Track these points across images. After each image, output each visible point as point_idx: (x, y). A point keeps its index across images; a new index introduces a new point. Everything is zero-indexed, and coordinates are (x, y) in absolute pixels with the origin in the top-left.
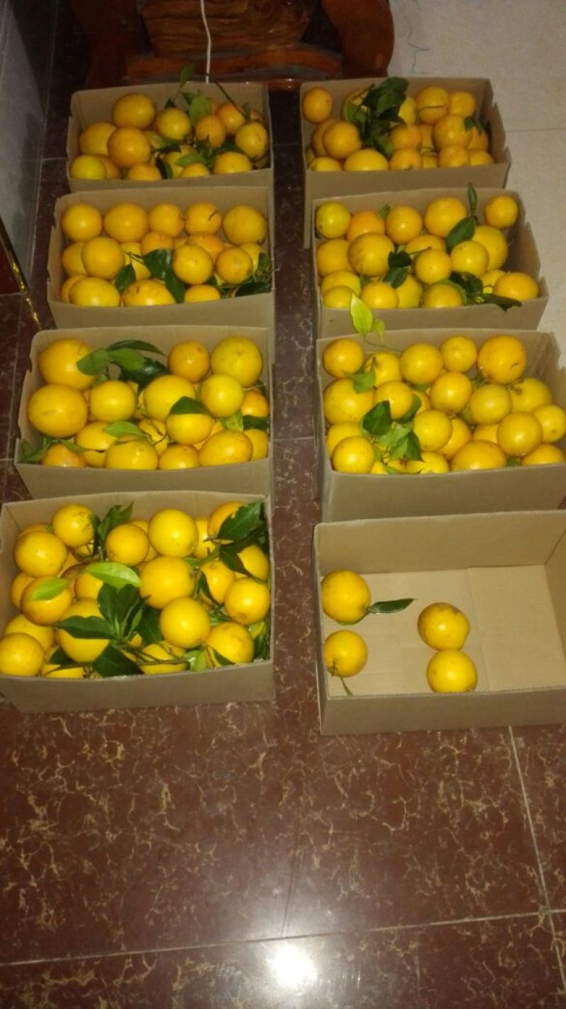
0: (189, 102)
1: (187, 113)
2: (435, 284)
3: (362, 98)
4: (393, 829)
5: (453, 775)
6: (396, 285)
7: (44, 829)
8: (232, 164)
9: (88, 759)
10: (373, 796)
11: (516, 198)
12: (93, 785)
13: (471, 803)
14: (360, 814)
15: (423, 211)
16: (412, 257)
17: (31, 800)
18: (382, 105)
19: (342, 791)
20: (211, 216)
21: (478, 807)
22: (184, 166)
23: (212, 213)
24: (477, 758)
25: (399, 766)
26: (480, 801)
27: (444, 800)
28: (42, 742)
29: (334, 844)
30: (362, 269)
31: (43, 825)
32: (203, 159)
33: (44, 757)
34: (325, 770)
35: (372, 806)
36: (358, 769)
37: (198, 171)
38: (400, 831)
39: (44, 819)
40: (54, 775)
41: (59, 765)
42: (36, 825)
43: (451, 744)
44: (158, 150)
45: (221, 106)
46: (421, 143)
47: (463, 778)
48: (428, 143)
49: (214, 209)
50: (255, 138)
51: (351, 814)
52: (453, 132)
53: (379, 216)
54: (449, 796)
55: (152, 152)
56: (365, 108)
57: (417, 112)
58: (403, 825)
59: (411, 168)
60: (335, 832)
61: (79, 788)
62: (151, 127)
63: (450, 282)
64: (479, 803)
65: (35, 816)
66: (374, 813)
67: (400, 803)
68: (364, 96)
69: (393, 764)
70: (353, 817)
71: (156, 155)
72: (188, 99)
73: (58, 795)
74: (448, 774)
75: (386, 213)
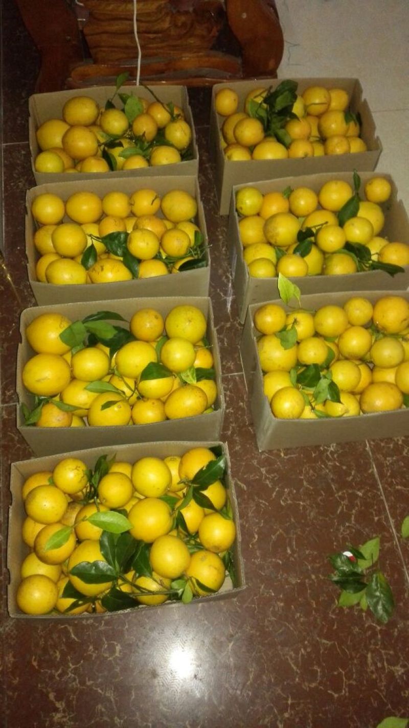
0: (124, 101)
1: (123, 110)
2: (334, 253)
3: (262, 97)
4: (336, 696)
5: (377, 647)
6: (303, 255)
7: (65, 720)
8: (166, 157)
9: (93, 658)
10: (319, 670)
11: (389, 179)
12: (100, 680)
13: (393, 668)
14: (310, 686)
15: (317, 190)
16: (314, 230)
17: (52, 696)
18: (280, 104)
19: (295, 668)
20: (153, 201)
21: (398, 671)
22: (127, 157)
23: (153, 198)
24: (393, 632)
25: (336, 643)
26: (399, 666)
27: (372, 668)
28: (55, 647)
29: (293, 712)
30: (276, 242)
31: (63, 717)
32: (140, 151)
33: (58, 659)
34: (280, 652)
35: (319, 678)
36: (305, 649)
37: (138, 163)
38: (342, 696)
39: (64, 711)
40: (68, 674)
41: (71, 665)
42: (57, 717)
43: (373, 622)
44: (103, 144)
45: (150, 105)
46: (310, 134)
47: (385, 648)
48: (315, 132)
49: (155, 194)
50: (180, 133)
51: (303, 686)
52: (335, 124)
53: (285, 197)
54: (375, 664)
55: (100, 146)
56: (265, 105)
57: (306, 108)
58: (344, 691)
59: (306, 155)
60: (293, 701)
61: (89, 683)
62: (95, 124)
63: (346, 251)
64: (398, 668)
65: (56, 710)
66: (320, 683)
67: (340, 673)
68: (264, 95)
69: (332, 642)
70: (305, 688)
71: (102, 147)
72: (124, 99)
73: (73, 691)
74: (374, 647)
75: (288, 193)
